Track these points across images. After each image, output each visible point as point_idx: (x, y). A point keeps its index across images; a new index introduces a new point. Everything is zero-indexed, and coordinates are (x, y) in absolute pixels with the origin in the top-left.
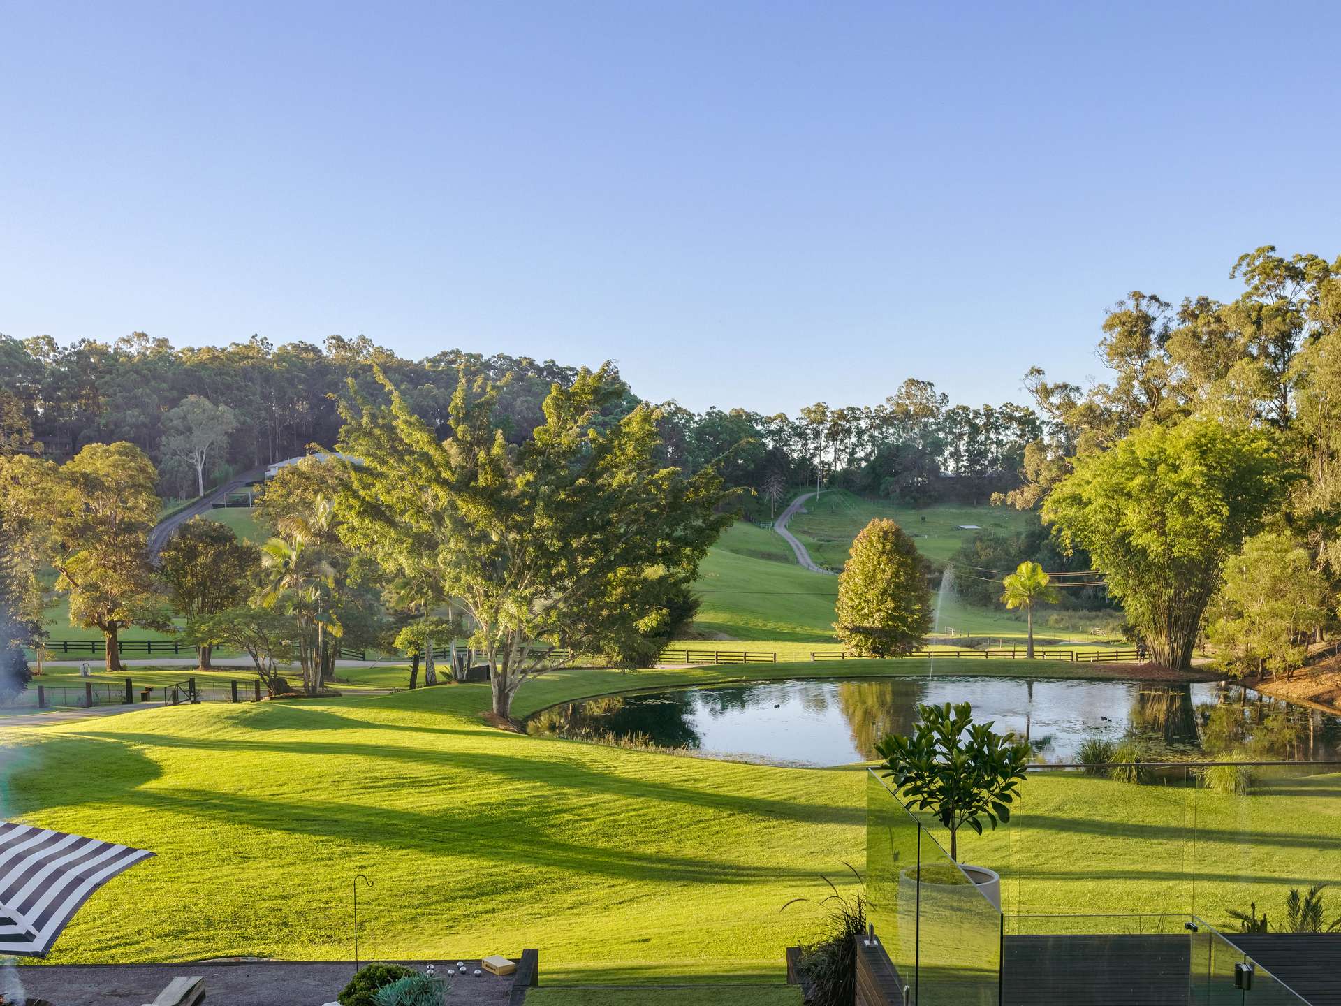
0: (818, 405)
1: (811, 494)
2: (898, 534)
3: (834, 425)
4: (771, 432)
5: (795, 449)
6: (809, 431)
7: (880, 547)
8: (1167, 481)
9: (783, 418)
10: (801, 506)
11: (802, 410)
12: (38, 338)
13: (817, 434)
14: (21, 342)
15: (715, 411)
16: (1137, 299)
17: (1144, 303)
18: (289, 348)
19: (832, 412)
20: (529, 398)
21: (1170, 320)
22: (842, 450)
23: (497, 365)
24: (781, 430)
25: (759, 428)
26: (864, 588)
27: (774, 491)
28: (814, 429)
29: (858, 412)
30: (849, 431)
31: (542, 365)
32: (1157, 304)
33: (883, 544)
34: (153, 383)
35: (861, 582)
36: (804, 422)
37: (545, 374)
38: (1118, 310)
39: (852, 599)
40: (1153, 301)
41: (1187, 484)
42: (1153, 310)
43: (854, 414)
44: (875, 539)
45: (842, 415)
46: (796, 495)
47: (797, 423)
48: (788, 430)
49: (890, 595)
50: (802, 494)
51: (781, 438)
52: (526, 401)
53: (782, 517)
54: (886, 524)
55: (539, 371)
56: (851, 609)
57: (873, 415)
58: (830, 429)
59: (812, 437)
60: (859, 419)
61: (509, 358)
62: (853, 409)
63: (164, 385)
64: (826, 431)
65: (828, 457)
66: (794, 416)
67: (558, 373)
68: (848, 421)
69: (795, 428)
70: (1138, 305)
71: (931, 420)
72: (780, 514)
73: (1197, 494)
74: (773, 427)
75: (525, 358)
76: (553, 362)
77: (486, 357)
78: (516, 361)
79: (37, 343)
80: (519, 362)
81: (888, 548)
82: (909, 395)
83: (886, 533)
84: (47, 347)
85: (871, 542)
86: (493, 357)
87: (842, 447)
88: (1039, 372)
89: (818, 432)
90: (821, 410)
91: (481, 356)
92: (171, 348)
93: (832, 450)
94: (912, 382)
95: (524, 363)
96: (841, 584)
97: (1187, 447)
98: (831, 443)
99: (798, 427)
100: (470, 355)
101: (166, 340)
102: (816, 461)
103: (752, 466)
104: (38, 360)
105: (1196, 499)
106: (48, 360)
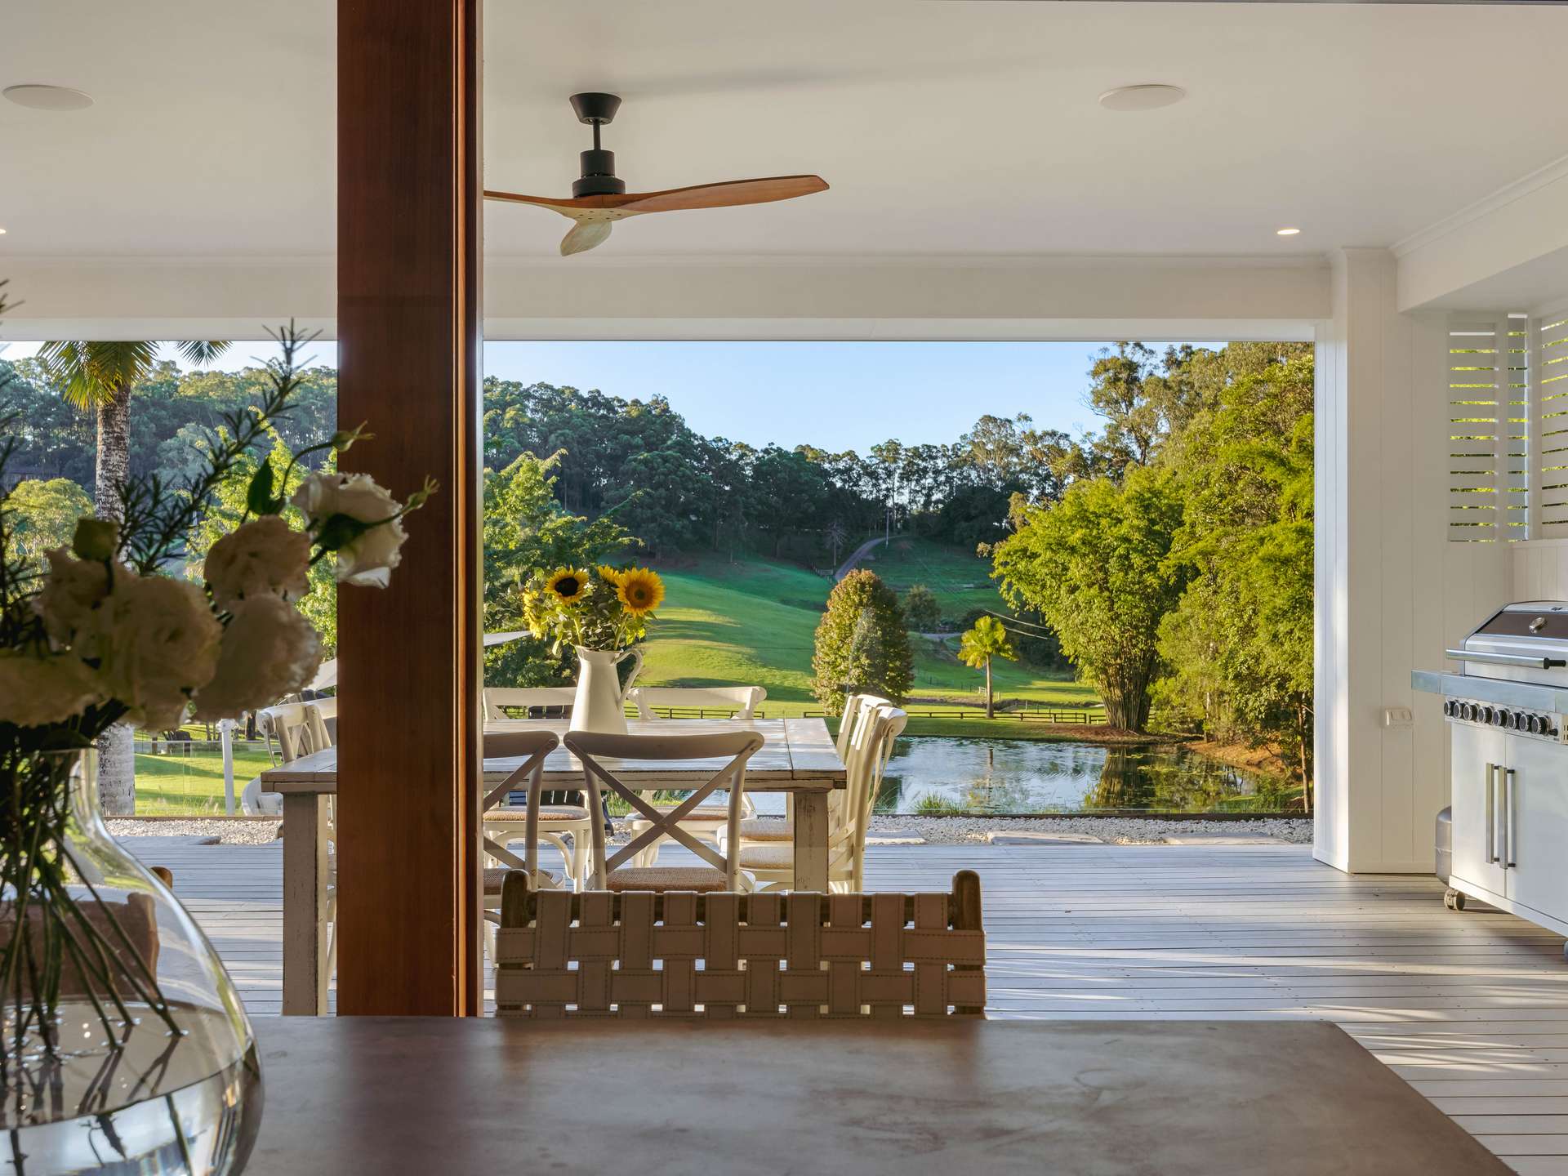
0: (891, 442)
1: (880, 540)
2: (876, 585)
3: (908, 465)
4: (838, 471)
5: (867, 490)
6: (880, 471)
7: (856, 599)
8: (1111, 534)
9: (852, 455)
10: (868, 553)
11: (872, 449)
12: (30, 359)
13: (890, 474)
14: (11, 364)
15: (774, 447)
16: (1121, 346)
17: (1128, 349)
18: (310, 373)
19: (906, 450)
20: (567, 431)
21: (1156, 367)
22: (917, 492)
23: (537, 395)
24: (851, 469)
25: (826, 466)
26: (839, 643)
27: (837, 536)
28: (885, 469)
29: (935, 450)
30: (925, 470)
31: (586, 395)
32: (1141, 352)
33: (860, 596)
34: (152, 410)
35: (835, 636)
36: (875, 461)
37: (590, 404)
38: (1102, 356)
39: (827, 655)
40: (1137, 349)
41: (1126, 540)
42: (1138, 357)
43: (929, 452)
44: (851, 591)
45: (916, 453)
46: (862, 541)
47: (868, 461)
48: (857, 469)
49: (865, 651)
50: (871, 539)
51: (850, 478)
52: (562, 435)
53: (845, 565)
54: (865, 575)
55: (583, 401)
56: (826, 665)
57: (950, 453)
58: (904, 468)
59: (884, 476)
60: (936, 458)
61: (550, 388)
62: (929, 447)
63: (164, 413)
64: (898, 471)
65: (903, 499)
66: (864, 454)
67: (602, 404)
68: (924, 460)
69: (865, 467)
70: (1123, 352)
71: (1015, 460)
72: (844, 562)
73: (1135, 550)
74: (841, 465)
75: (569, 388)
76: (598, 392)
77: (525, 386)
78: (558, 390)
79: (28, 364)
80: (560, 392)
81: (865, 601)
82: (986, 433)
83: (863, 585)
84: (39, 369)
85: (848, 594)
86: (534, 385)
87: (918, 488)
88: (1026, 418)
89: (890, 471)
90: (893, 448)
91: (520, 384)
92: (179, 371)
93: (906, 491)
94: (988, 419)
95: (567, 392)
96: (818, 638)
97: (1129, 501)
98: (906, 483)
99: (868, 466)
100: (509, 384)
101: (174, 363)
102: (890, 503)
103: (813, 508)
104: (29, 383)
105: (1135, 555)
106: (40, 383)
